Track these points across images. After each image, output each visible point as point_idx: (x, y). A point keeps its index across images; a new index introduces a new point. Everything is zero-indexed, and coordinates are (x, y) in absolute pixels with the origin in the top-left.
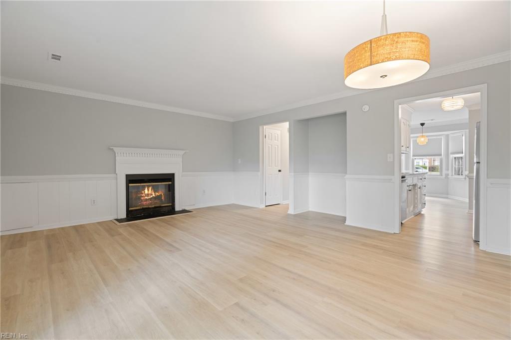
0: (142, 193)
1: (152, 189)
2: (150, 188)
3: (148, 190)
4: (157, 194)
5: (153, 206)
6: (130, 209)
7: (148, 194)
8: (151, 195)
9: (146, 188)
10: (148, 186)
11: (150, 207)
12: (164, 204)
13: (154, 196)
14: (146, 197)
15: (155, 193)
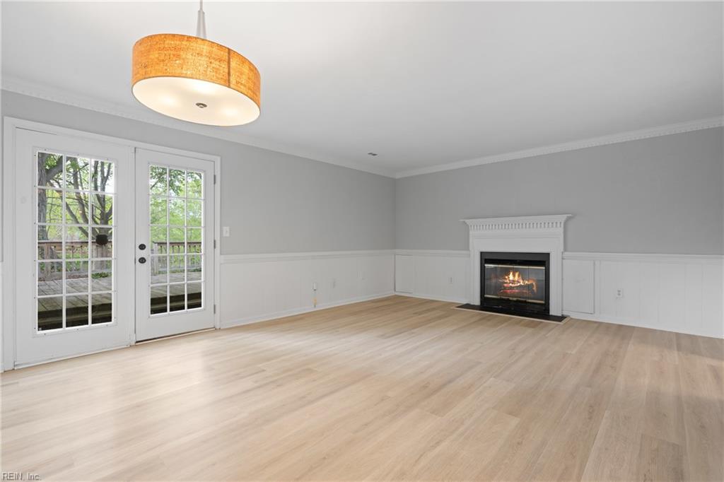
0: (506, 279)
1: (519, 276)
2: (517, 274)
3: (514, 276)
4: (526, 282)
5: (515, 299)
6: (486, 296)
7: (514, 281)
8: (519, 282)
9: (511, 273)
10: (515, 271)
11: (511, 299)
12: (531, 299)
13: (522, 283)
14: (511, 285)
15: (523, 280)
